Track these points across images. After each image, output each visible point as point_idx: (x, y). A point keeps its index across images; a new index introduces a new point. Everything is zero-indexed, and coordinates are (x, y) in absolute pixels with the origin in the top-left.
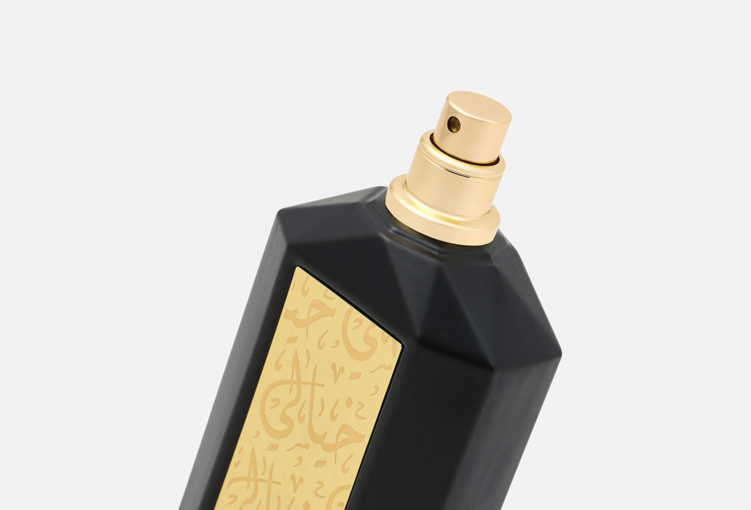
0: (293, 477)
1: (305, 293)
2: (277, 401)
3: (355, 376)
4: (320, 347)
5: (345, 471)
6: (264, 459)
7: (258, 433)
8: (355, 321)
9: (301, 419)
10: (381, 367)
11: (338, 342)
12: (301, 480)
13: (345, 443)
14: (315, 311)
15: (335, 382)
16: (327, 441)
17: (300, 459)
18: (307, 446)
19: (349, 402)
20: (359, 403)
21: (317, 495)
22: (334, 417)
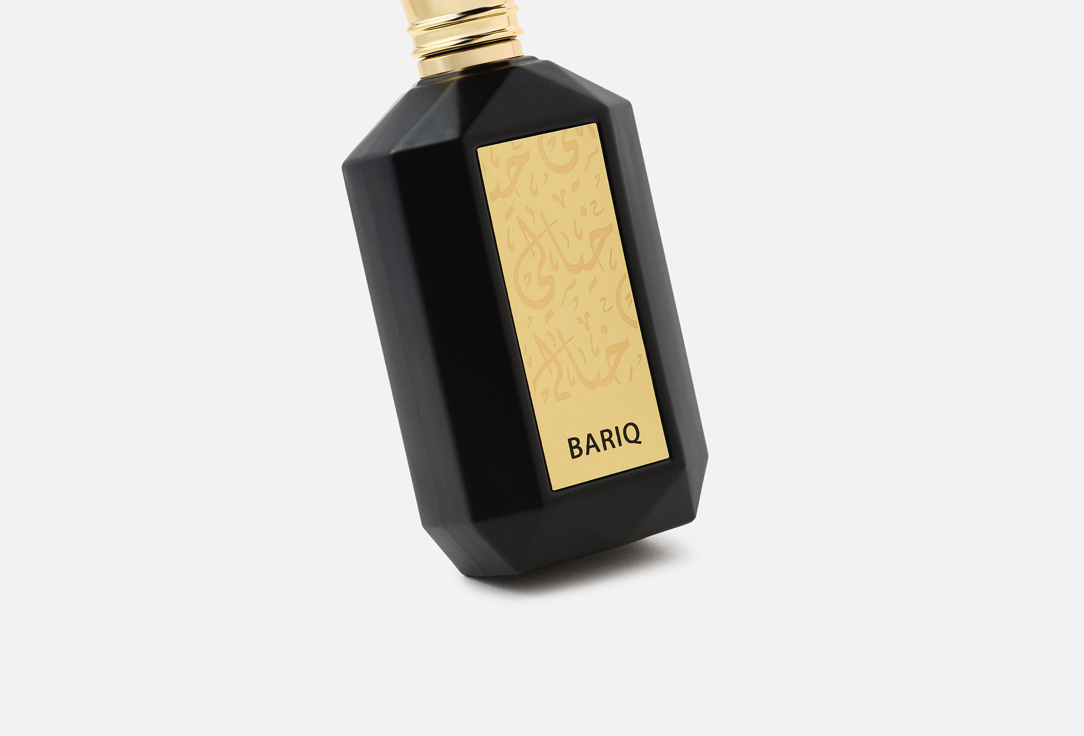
0: (579, 320)
1: (496, 164)
2: (528, 275)
3: (576, 186)
4: (534, 193)
5: (614, 268)
6: (548, 333)
7: (530, 318)
8: (549, 144)
9: (556, 267)
10: (590, 157)
11: (546, 175)
12: (587, 314)
13: (601, 245)
14: (513, 169)
15: (563, 207)
16: (586, 261)
17: (576, 299)
18: (574, 283)
19: (584, 212)
20: (592, 203)
21: (605, 311)
22: (579, 237)
